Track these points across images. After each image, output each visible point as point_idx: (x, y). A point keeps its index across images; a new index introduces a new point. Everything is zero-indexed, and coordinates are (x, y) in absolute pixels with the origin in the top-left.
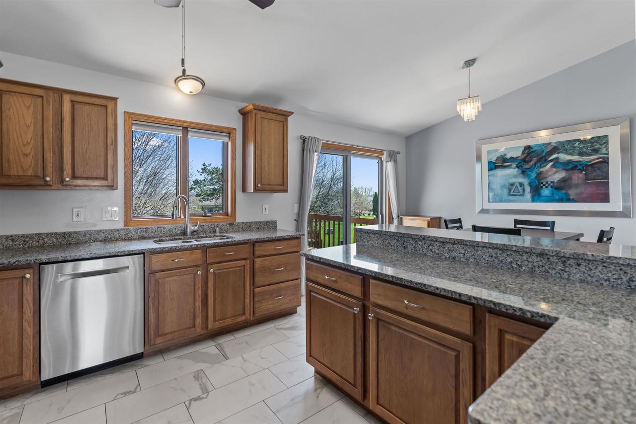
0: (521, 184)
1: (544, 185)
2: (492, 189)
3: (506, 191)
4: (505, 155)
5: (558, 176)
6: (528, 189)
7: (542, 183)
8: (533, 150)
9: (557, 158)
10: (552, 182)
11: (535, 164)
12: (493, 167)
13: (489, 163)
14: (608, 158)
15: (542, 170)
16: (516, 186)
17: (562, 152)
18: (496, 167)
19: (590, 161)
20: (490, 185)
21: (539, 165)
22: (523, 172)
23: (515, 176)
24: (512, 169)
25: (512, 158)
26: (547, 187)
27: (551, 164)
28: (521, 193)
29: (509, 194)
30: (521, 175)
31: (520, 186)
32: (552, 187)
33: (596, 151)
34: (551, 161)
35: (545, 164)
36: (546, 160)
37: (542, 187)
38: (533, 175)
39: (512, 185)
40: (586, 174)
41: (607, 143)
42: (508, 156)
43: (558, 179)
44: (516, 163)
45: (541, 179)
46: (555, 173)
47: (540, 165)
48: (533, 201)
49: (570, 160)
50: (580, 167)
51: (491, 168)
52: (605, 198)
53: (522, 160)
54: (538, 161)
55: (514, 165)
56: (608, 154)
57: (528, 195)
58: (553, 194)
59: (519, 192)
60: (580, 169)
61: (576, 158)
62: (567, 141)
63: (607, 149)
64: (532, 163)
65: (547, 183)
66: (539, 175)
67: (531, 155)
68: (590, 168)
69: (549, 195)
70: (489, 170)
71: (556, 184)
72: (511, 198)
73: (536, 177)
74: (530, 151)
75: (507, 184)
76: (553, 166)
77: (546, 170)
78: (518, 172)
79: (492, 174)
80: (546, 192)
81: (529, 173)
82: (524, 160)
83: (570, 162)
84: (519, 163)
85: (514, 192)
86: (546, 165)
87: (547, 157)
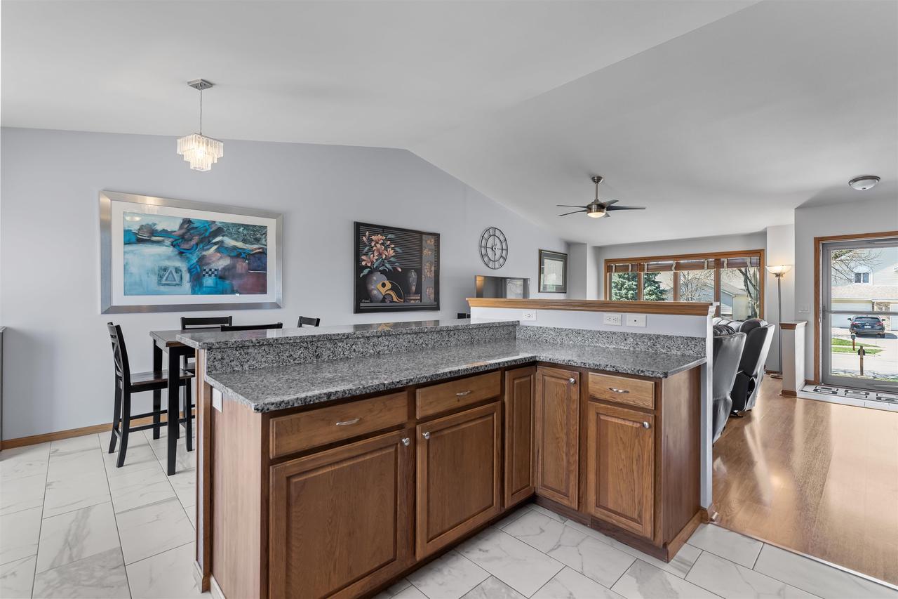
0: (178, 270)
1: (207, 273)
2: (131, 273)
3: (155, 279)
4: (155, 224)
5: (222, 263)
6: (187, 277)
7: (205, 270)
8: (195, 226)
9: (222, 242)
10: (216, 270)
11: (197, 244)
12: (134, 239)
13: (127, 232)
14: (266, 249)
15: (204, 253)
16: (171, 271)
17: (227, 236)
18: (140, 241)
19: (252, 250)
20: (127, 267)
21: (201, 247)
22: (181, 253)
23: (169, 258)
24: (165, 247)
25: (164, 231)
26: (210, 275)
27: (215, 247)
28: (177, 282)
29: (160, 283)
30: (178, 257)
31: (176, 272)
32: (215, 275)
33: (257, 240)
34: (216, 243)
35: (209, 247)
36: (209, 242)
37: (204, 275)
38: (194, 259)
39: (165, 269)
40: (249, 263)
41: (265, 234)
42: (159, 228)
43: (223, 266)
44: (171, 240)
45: (204, 265)
46: (219, 259)
47: (203, 247)
48: (194, 292)
49: (235, 246)
50: (243, 255)
51: (129, 240)
52: (262, 289)
53: (179, 236)
54: (201, 241)
55: (168, 242)
56: (266, 245)
57: (187, 285)
58: (217, 284)
59: (175, 281)
60: (243, 258)
61: (240, 244)
62: (233, 224)
63: (266, 240)
64: (193, 243)
65: (210, 270)
66: (202, 260)
67: (192, 232)
68: (252, 258)
69: (212, 285)
70: (125, 244)
71: (220, 272)
72: (163, 288)
73: (197, 262)
74: (190, 227)
75: (156, 269)
76: (218, 250)
77: (210, 255)
78: (172, 251)
79: (132, 251)
80: (209, 281)
81: (188, 255)
82: (182, 237)
83: (235, 248)
84: (176, 240)
85: (166, 279)
86: (210, 248)
87: (211, 239)
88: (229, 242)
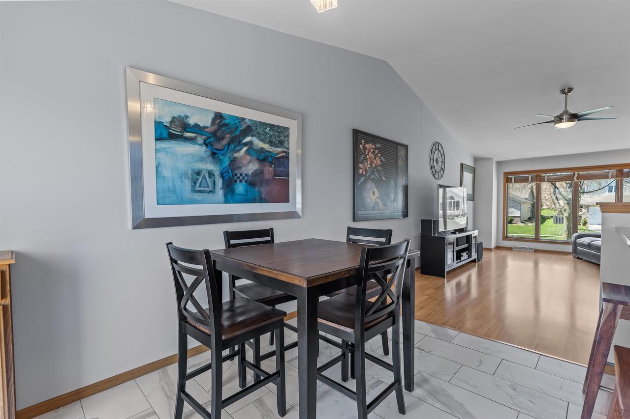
0: (211, 174)
1: (238, 178)
2: (164, 177)
3: (188, 184)
4: (187, 117)
5: (251, 167)
6: (219, 182)
7: (236, 175)
8: (227, 121)
9: (251, 143)
10: (246, 175)
11: (229, 144)
12: (165, 135)
13: (158, 124)
14: (289, 153)
15: (236, 155)
16: (204, 175)
17: (255, 136)
18: (172, 137)
19: (277, 154)
20: (160, 169)
21: (233, 147)
22: (213, 154)
23: (202, 159)
24: (197, 146)
25: (197, 126)
26: (241, 181)
27: (245, 148)
28: (211, 188)
29: (194, 191)
30: (211, 159)
31: (210, 177)
32: (246, 181)
33: (281, 143)
34: (246, 144)
35: (239, 148)
36: (240, 142)
37: (236, 181)
38: (226, 162)
39: (198, 173)
40: (274, 168)
41: (288, 136)
42: (192, 121)
43: (252, 171)
44: (204, 137)
45: (235, 169)
46: (249, 163)
47: (234, 148)
48: (226, 201)
49: (263, 148)
50: (270, 159)
51: (161, 135)
52: (284, 197)
53: (211, 134)
54: (232, 141)
55: (200, 140)
56: (288, 149)
57: (220, 193)
58: (247, 191)
59: (208, 187)
60: (270, 162)
61: (266, 147)
62: (260, 123)
63: (288, 144)
64: (225, 142)
65: (241, 175)
67: (223, 129)
68: (277, 162)
69: (243, 192)
70: (157, 139)
71: (250, 178)
72: (197, 196)
73: (229, 165)
74: (222, 123)
75: (190, 172)
76: (247, 152)
77: (240, 157)
78: (206, 151)
79: (164, 149)
80: (240, 188)
81: (221, 157)
82: (214, 134)
83: (262, 150)
84: (209, 138)
85: (200, 185)
86: (241, 150)
87: (241, 138)
88: (258, 144)
